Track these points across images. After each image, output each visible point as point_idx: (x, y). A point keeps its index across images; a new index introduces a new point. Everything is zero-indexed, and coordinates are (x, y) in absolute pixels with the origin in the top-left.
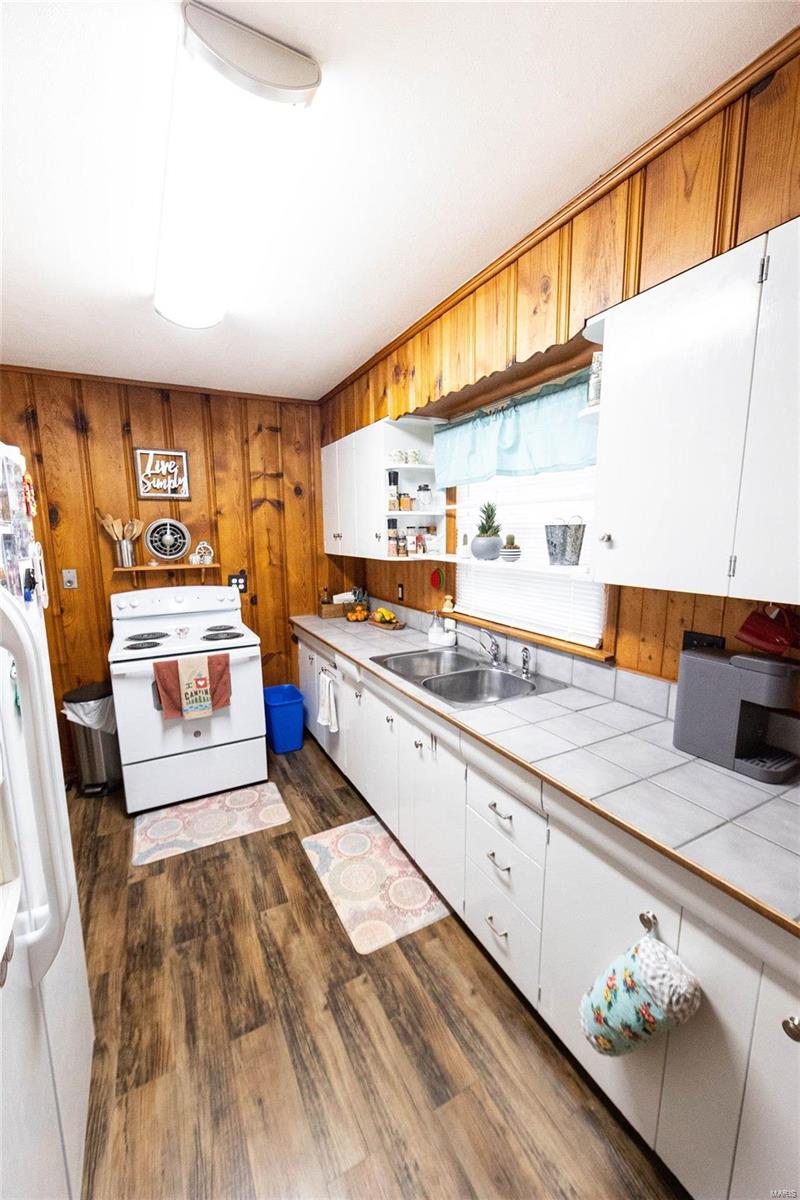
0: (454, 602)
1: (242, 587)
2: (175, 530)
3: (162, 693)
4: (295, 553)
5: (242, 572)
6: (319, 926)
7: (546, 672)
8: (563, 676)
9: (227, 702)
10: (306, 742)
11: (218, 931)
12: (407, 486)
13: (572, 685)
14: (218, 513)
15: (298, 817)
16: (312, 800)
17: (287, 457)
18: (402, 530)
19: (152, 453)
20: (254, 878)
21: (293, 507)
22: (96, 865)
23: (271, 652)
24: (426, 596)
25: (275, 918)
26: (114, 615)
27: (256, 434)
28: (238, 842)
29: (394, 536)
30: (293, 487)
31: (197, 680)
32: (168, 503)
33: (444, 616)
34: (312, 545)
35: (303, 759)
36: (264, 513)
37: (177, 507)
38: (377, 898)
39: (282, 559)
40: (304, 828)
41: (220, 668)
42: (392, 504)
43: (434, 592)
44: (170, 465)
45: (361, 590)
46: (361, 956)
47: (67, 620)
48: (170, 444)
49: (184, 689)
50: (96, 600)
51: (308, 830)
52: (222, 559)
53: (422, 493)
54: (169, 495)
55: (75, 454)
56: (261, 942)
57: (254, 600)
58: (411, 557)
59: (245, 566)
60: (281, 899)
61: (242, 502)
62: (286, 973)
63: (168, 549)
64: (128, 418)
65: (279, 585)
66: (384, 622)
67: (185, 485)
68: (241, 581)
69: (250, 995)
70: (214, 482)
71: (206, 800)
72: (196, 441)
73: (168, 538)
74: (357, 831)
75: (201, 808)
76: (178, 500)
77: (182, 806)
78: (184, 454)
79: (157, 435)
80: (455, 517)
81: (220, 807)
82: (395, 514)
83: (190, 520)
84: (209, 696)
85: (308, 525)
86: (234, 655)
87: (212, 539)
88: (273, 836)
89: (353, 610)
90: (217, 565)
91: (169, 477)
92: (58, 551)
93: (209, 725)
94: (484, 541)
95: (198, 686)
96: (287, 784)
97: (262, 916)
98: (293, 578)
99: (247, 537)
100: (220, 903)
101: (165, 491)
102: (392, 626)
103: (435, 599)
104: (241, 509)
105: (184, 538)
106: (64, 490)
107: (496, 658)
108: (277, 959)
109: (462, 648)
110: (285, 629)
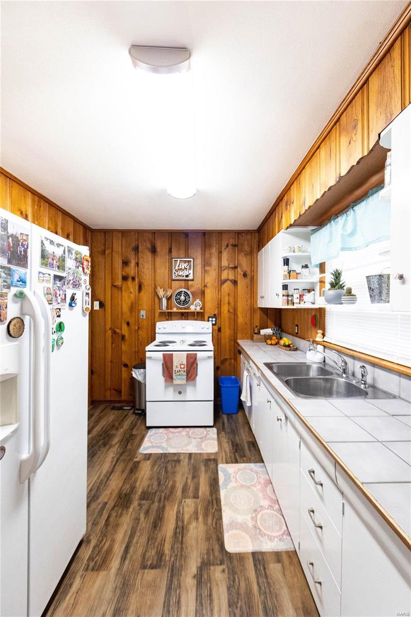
0: (324, 335)
1: (214, 322)
2: (186, 294)
3: (165, 369)
4: (242, 306)
5: (215, 315)
6: (210, 521)
7: (381, 385)
8: (394, 390)
9: (194, 379)
10: (240, 411)
11: (160, 501)
12: (293, 266)
13: (400, 397)
14: (205, 286)
15: (222, 452)
16: (232, 443)
17: (240, 259)
18: (291, 291)
19: (179, 260)
20: (187, 479)
21: (242, 283)
22: (126, 447)
23: (226, 357)
24: (309, 331)
25: (189, 505)
26: (156, 331)
27: (225, 248)
28: (188, 455)
29: (286, 294)
30: (242, 273)
31: (181, 365)
32: (184, 282)
33: (318, 343)
34: (251, 303)
35: (236, 420)
36: (227, 286)
37: (188, 284)
38: (249, 517)
39: (235, 310)
40: (222, 459)
41: (192, 360)
42: (285, 276)
43: (313, 329)
44: (186, 265)
45: (278, 328)
46: (226, 552)
47: (140, 332)
48: (187, 256)
49: (174, 368)
50: (152, 325)
51: (224, 460)
52: (206, 309)
53: (304, 270)
54: (184, 278)
55: (150, 262)
56: (177, 517)
57: (219, 330)
58: (296, 306)
59: (216, 312)
60: (196, 496)
61: (217, 280)
62: (182, 542)
63: (182, 303)
64: (171, 245)
65: (232, 323)
66: (285, 346)
67: (192, 274)
68: (214, 319)
69: (160, 545)
70: (205, 272)
71: (181, 429)
72: (197, 254)
73: (183, 298)
74: (251, 470)
75: (177, 432)
76: (188, 280)
77: (170, 429)
78: (192, 260)
79: (182, 253)
80: (324, 283)
81: (186, 435)
82: (287, 281)
83: (192, 290)
84: (185, 373)
85: (249, 293)
86: (199, 354)
87: (202, 298)
88: (206, 458)
89: (271, 339)
90: (202, 311)
91: (185, 270)
92: (140, 302)
93: (186, 388)
94: (333, 292)
95: (181, 368)
96: (223, 431)
97: (183, 501)
98: (241, 320)
99: (218, 298)
100: (167, 485)
101: (183, 276)
102: (289, 349)
103: (313, 333)
104: (216, 285)
105: (189, 298)
106: (145, 277)
107: (345, 371)
108: (181, 531)
109: (328, 364)
110: (234, 346)
